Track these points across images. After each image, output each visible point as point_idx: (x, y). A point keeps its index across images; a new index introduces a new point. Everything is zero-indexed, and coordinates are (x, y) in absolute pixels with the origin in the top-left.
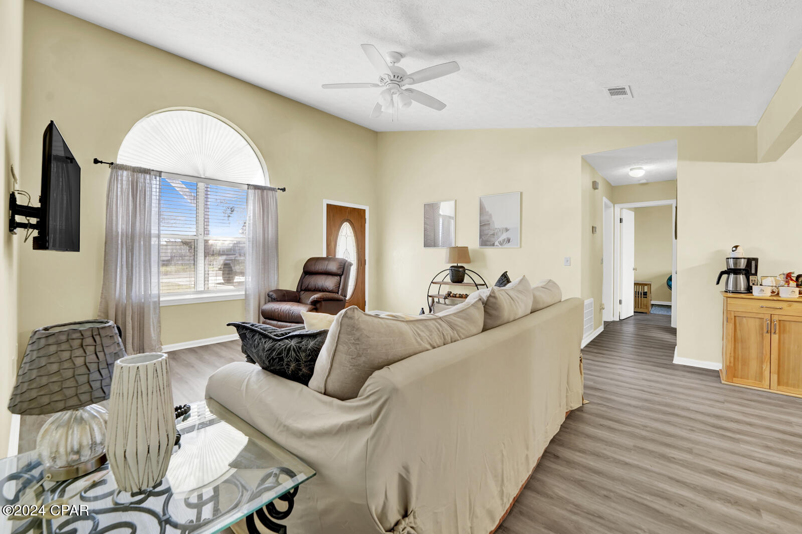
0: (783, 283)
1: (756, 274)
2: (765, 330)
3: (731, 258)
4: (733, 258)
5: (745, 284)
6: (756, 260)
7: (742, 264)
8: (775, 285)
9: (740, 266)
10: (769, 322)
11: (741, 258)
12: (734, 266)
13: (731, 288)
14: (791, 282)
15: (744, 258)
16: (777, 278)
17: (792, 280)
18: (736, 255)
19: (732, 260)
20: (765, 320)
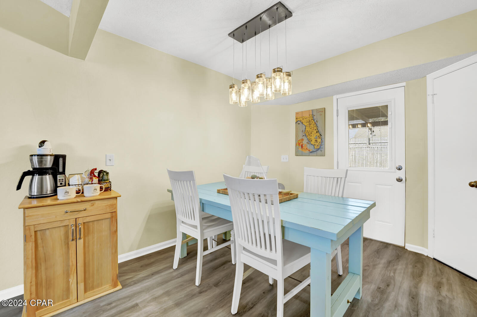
0: (87, 180)
1: (63, 173)
2: (71, 238)
3: (35, 155)
4: (38, 155)
5: (53, 186)
6: (64, 157)
7: (49, 163)
8: (80, 183)
9: (45, 165)
10: (74, 228)
11: (47, 155)
12: (39, 165)
13: (35, 192)
14: (94, 178)
15: (51, 155)
16: (83, 175)
17: (95, 176)
18: (42, 151)
19: (36, 157)
20: (70, 227)
